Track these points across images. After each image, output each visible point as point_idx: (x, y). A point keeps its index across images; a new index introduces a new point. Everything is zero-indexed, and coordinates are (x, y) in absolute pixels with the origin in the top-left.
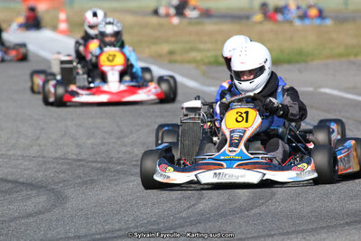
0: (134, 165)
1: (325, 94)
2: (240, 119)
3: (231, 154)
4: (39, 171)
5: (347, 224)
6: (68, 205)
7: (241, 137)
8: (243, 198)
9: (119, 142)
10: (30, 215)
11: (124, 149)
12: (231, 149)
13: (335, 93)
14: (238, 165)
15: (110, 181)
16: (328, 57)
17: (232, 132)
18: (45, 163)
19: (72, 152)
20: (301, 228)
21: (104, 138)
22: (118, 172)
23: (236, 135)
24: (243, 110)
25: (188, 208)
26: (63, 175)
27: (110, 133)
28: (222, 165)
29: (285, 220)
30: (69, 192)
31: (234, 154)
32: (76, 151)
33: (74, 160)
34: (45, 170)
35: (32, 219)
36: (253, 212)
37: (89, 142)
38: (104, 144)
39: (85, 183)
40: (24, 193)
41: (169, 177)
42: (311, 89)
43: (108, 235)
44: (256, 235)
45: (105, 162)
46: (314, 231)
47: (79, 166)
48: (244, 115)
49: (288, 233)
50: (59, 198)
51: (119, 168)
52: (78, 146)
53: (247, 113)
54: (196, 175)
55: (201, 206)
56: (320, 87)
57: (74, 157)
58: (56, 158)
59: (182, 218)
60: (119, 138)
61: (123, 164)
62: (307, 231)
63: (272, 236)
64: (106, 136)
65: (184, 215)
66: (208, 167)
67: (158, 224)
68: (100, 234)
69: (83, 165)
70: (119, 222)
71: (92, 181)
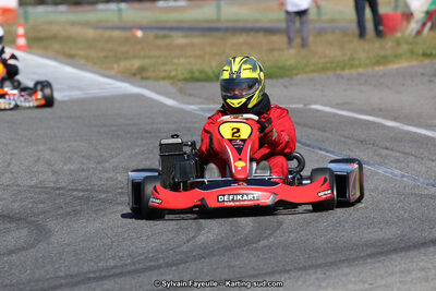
0: (120, 193)
1: (318, 111)
4: (14, 201)
5: (369, 256)
6: (53, 239)
8: (248, 229)
9: (99, 167)
10: (11, 252)
11: (106, 175)
13: (327, 109)
15: (95, 212)
16: (313, 71)
18: (20, 192)
19: (49, 179)
20: (319, 262)
21: (83, 164)
22: (103, 201)
25: (188, 242)
26: (42, 205)
27: (89, 158)
29: (298, 253)
30: (51, 224)
32: (53, 178)
33: (52, 188)
34: (22, 200)
35: (14, 257)
36: (261, 243)
37: (66, 168)
38: (83, 170)
39: (68, 214)
42: (301, 106)
43: (103, 274)
44: (269, 270)
45: (88, 190)
46: (334, 264)
47: (59, 195)
49: (304, 268)
50: (42, 233)
51: (103, 196)
52: (54, 172)
55: (202, 239)
56: (310, 104)
57: (52, 185)
58: (31, 187)
59: (182, 252)
60: (99, 163)
61: (108, 192)
62: (325, 265)
63: (288, 271)
64: (85, 161)
65: (184, 248)
67: (157, 260)
68: (94, 272)
69: (63, 194)
70: (113, 258)
71: (76, 212)
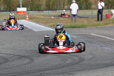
1: (92, 35)
4: (26, 53)
5: (104, 67)
6: (35, 62)
8: (77, 60)
10: (26, 64)
15: (44, 56)
18: (27, 51)
25: (64, 63)
26: (32, 54)
29: (88, 66)
30: (34, 58)
32: (34, 48)
33: (34, 51)
34: (28, 53)
35: (26, 65)
36: (80, 63)
39: (38, 56)
40: (23, 59)
43: (46, 69)
44: (82, 69)
46: (96, 68)
47: (36, 52)
49: (89, 69)
50: (32, 60)
52: (35, 47)
55: (67, 62)
58: (30, 50)
59: (63, 65)
62: (94, 69)
63: (86, 70)
67: (58, 67)
68: (44, 69)
70: (48, 66)
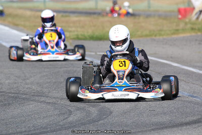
2: (121, 65)
3: (120, 83)
7: (124, 74)
12: (119, 81)
14: (125, 89)
17: (118, 72)
23: (121, 74)
24: (123, 60)
28: (116, 89)
31: (122, 83)
41: (87, 96)
48: (123, 63)
53: (124, 62)
54: (102, 95)
66: (109, 90)
